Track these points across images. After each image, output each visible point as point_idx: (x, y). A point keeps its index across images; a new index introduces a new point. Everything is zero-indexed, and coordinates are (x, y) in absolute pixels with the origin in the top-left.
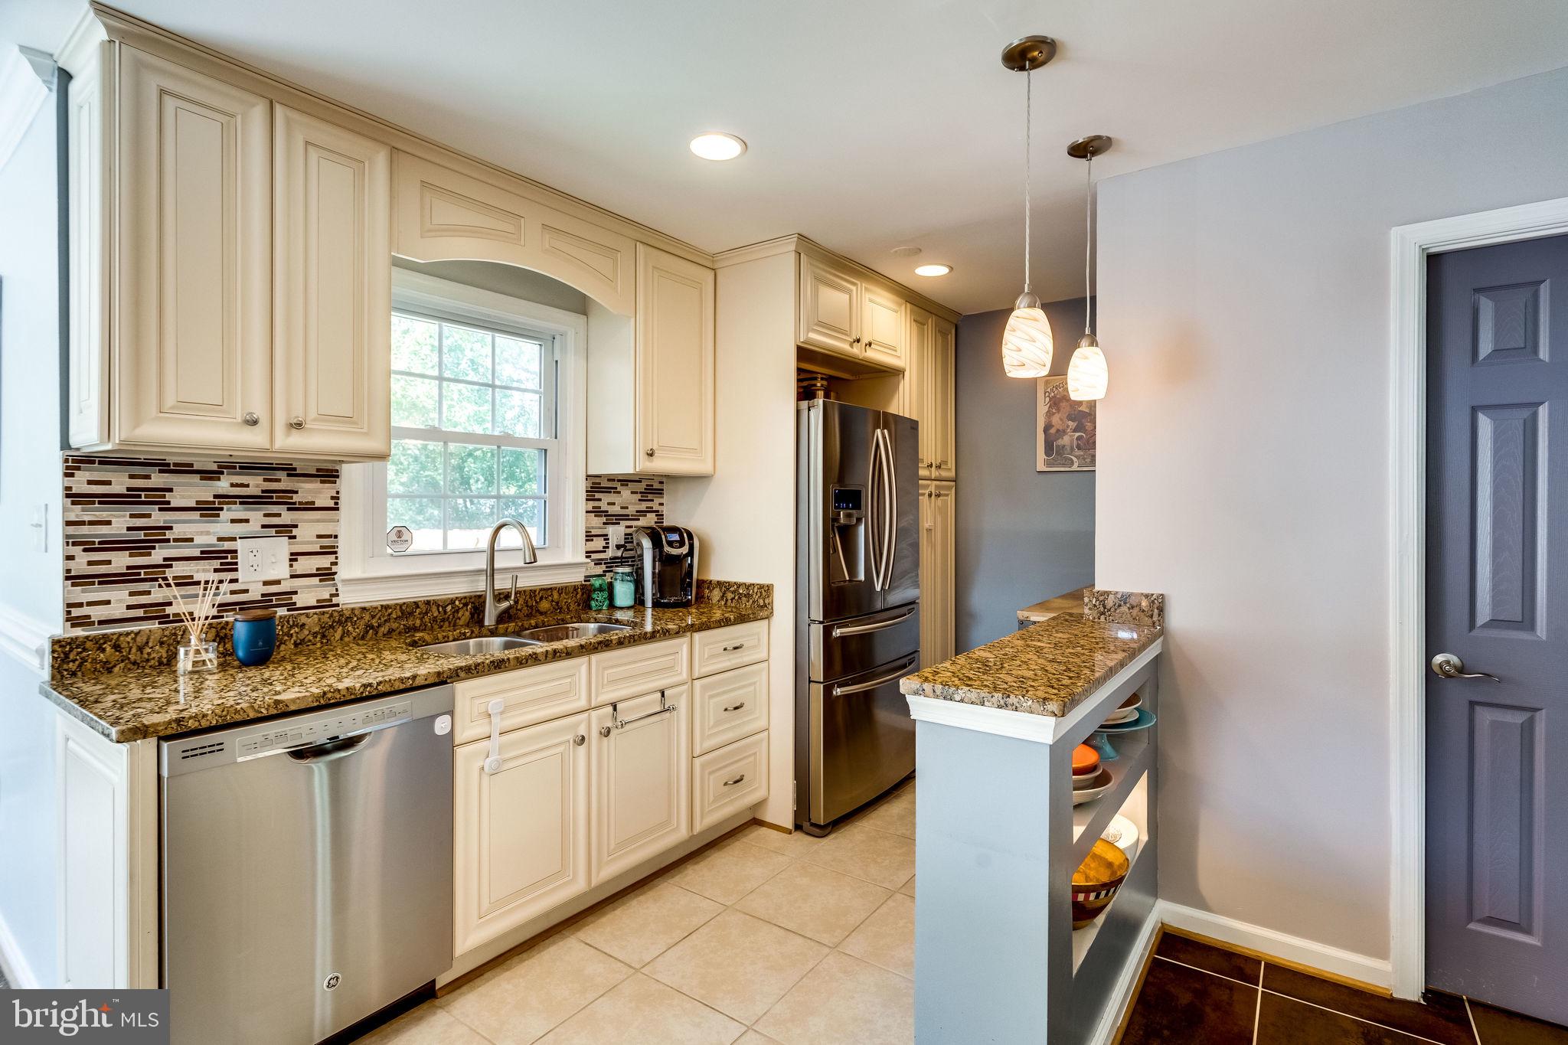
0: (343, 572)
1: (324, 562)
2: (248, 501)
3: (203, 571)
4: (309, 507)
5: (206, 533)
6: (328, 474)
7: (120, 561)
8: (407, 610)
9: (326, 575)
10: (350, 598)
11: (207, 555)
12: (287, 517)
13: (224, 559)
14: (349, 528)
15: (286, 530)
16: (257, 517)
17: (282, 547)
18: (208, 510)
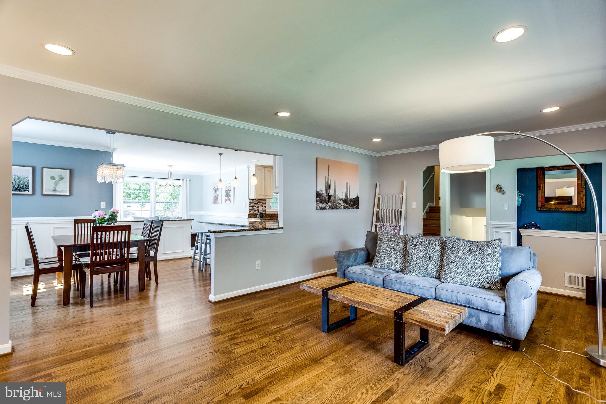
0: (267, 210)
1: (265, 209)
2: (260, 203)
3: (257, 209)
4: (264, 203)
5: (257, 206)
6: (265, 200)
7: (252, 208)
8: (272, 215)
9: (265, 210)
10: (267, 213)
11: (257, 208)
12: (262, 204)
13: (258, 208)
14: (267, 206)
15: (262, 206)
16: (260, 204)
17: (262, 207)
18: (257, 204)
